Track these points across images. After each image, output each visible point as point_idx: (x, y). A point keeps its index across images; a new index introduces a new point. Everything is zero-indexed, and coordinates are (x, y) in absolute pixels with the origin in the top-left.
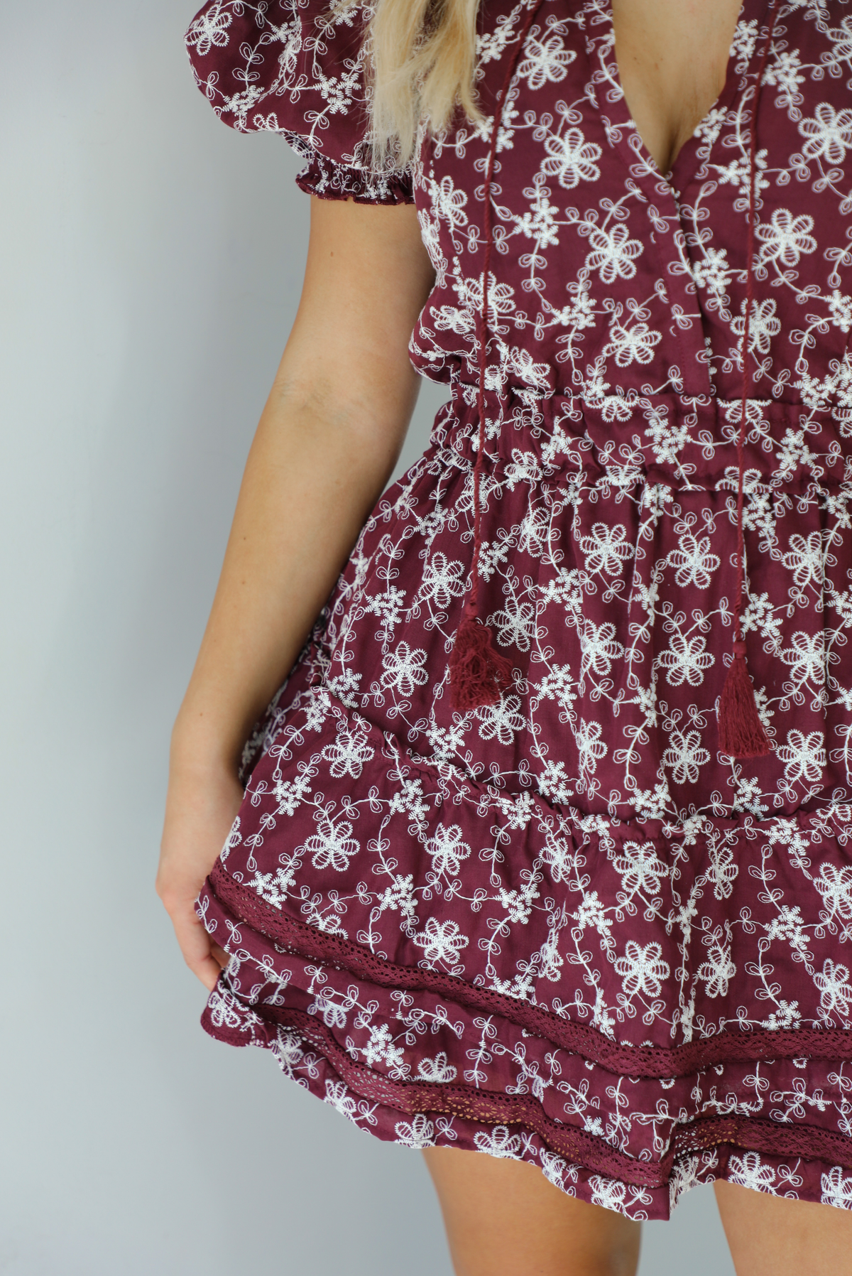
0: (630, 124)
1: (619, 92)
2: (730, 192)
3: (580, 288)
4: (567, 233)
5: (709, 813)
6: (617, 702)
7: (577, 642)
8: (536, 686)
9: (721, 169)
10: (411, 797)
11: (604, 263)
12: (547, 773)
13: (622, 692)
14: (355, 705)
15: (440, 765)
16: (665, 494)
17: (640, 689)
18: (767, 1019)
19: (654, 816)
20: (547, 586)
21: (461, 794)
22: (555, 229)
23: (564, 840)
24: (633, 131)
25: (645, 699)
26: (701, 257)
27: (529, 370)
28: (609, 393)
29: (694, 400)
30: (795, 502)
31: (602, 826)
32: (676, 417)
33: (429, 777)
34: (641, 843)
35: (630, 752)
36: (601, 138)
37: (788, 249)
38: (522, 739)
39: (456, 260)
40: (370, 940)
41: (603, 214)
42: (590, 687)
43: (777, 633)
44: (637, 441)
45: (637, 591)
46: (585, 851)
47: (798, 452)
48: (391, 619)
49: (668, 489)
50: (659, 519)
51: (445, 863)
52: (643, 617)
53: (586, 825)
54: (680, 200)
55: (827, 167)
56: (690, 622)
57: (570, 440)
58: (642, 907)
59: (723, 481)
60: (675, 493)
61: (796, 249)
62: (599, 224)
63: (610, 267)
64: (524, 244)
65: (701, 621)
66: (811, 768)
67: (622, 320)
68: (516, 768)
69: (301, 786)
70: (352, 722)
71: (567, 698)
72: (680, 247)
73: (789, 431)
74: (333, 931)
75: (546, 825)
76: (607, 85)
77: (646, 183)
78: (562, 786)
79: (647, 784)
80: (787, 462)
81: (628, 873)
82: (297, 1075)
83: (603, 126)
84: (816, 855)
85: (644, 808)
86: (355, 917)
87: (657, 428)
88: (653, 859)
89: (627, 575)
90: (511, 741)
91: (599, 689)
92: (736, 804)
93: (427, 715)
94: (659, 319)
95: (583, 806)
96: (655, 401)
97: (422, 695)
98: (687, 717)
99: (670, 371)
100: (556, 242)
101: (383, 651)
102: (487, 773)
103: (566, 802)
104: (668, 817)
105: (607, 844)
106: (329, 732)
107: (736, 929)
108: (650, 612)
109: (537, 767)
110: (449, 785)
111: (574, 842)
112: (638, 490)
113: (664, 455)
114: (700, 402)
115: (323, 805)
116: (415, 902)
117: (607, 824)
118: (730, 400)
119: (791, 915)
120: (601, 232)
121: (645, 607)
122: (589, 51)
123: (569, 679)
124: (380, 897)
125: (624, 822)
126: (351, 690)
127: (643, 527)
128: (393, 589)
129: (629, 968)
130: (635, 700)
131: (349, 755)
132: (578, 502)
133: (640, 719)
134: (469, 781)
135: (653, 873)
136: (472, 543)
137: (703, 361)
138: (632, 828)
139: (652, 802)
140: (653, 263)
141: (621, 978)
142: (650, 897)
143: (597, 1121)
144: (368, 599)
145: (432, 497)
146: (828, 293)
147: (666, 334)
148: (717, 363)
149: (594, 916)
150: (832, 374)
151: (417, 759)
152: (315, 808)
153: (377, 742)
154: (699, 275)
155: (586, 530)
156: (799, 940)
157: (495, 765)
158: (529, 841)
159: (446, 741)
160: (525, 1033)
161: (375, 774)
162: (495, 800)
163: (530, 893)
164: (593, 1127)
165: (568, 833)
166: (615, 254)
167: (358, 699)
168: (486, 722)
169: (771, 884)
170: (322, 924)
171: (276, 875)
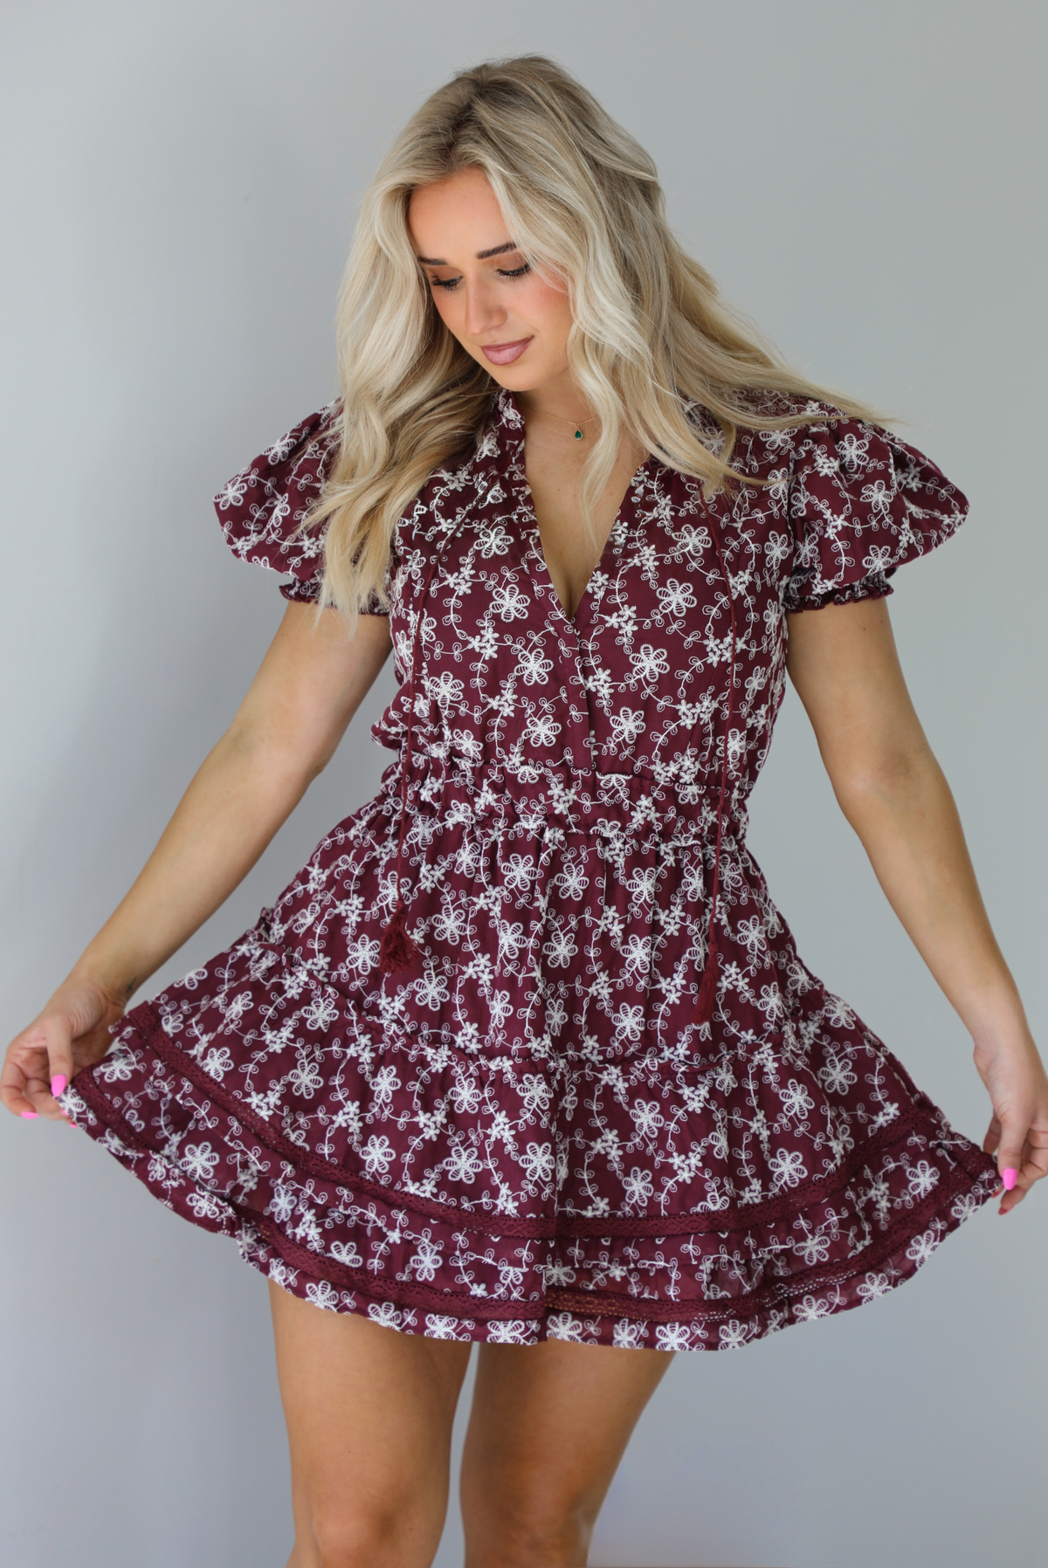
0: (551, 586)
1: (543, 566)
3: (508, 685)
4: (503, 652)
6: (521, 977)
7: (496, 937)
8: (464, 969)
9: (607, 618)
10: (362, 1046)
11: (526, 673)
12: (464, 1031)
13: (524, 969)
14: (326, 980)
15: (385, 1023)
16: (559, 835)
17: (536, 967)
18: (586, 1209)
19: (542, 1056)
20: (477, 896)
21: (399, 1044)
22: (496, 648)
23: (473, 1079)
24: (552, 590)
25: (537, 974)
26: (594, 674)
27: (469, 744)
28: (523, 763)
29: (580, 772)
30: (641, 845)
31: (507, 1064)
32: (568, 783)
33: (376, 1032)
34: (535, 1074)
36: (530, 592)
37: (651, 671)
38: (447, 1008)
39: (424, 664)
40: (326, 1150)
41: (529, 641)
42: (503, 967)
43: (620, 934)
44: (542, 798)
45: (537, 899)
46: (492, 1084)
47: (648, 811)
48: (354, 919)
49: (561, 831)
50: (553, 851)
51: (383, 1095)
52: (539, 919)
53: (493, 1066)
54: (580, 637)
55: (675, 618)
56: (567, 923)
57: (495, 796)
58: (539, 1118)
59: (595, 828)
60: (565, 834)
61: (656, 671)
62: (525, 647)
63: (530, 675)
64: (474, 656)
65: (573, 923)
66: (633, 1031)
67: (535, 714)
68: (440, 1028)
69: (286, 1033)
70: (324, 992)
71: (486, 978)
72: (579, 667)
73: (643, 796)
74: (300, 1143)
75: (459, 1070)
76: (537, 561)
77: (558, 625)
78: (474, 1040)
79: (539, 1033)
80: (638, 818)
81: (528, 1095)
82: (251, 1259)
83: (533, 585)
84: (633, 1093)
85: (536, 1050)
86: (316, 1134)
87: (556, 790)
88: (544, 1086)
89: (532, 891)
90: (438, 1008)
91: (510, 968)
92: (582, 1053)
93: (379, 989)
94: (561, 715)
95: (490, 1053)
96: (555, 771)
97: (376, 975)
98: (557, 990)
99: (565, 751)
100: (495, 656)
101: (349, 942)
102: (418, 1031)
103: (476, 1052)
104: (551, 1057)
105: (510, 1077)
106: (306, 998)
107: (575, 1145)
108: (544, 914)
109: (456, 1028)
110: (391, 1038)
111: (482, 1079)
112: (541, 832)
113: (560, 808)
114: (584, 773)
115: (303, 1047)
116: (361, 1124)
117: (510, 1063)
118: (604, 774)
119: (611, 1136)
120: (527, 653)
121: (541, 910)
122: (522, 538)
123: (489, 963)
124: (334, 1118)
125: (524, 1059)
126: (322, 968)
127: (543, 856)
128: (355, 896)
129: (530, 1162)
130: (533, 974)
131: (321, 1014)
132: (502, 839)
133: (535, 988)
134: (406, 1034)
135: (544, 1095)
136: (419, 866)
137: (588, 746)
138: (529, 1065)
139: (540, 1046)
140: (559, 675)
141: (526, 1170)
142: (543, 1111)
143: (483, 1286)
144: (338, 903)
145: (387, 831)
146: (678, 702)
147: (564, 725)
148: (598, 748)
149: (501, 1128)
150: (675, 761)
151: (369, 1018)
152: (297, 1049)
153: (341, 1006)
154: (590, 685)
155: (506, 858)
156: (615, 1154)
157: (425, 1025)
158: (444, 1081)
159: (391, 1006)
160: (432, 1221)
161: (338, 1030)
162: (422, 1049)
163: (440, 1117)
164: (478, 1291)
165: (476, 1074)
166: (534, 668)
167: (328, 975)
168: (422, 992)
169: (599, 1113)
170: (292, 1137)
171: (266, 1096)
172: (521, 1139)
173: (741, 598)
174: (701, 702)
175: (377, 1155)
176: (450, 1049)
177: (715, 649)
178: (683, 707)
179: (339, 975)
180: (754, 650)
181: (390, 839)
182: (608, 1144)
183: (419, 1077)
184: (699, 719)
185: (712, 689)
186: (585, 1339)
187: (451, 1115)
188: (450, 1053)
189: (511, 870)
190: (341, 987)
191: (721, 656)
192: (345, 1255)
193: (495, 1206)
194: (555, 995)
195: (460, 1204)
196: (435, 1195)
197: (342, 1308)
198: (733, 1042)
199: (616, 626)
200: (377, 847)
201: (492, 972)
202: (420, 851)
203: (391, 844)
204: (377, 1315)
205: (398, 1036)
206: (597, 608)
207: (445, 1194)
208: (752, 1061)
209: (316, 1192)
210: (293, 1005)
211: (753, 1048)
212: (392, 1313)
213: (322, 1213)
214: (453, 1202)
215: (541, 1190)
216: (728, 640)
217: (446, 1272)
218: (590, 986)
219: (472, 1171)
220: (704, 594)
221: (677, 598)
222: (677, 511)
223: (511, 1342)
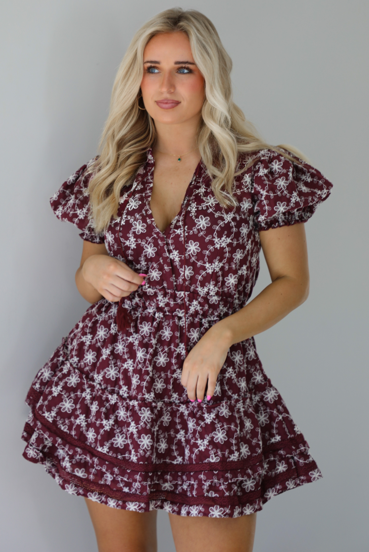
0: (153, 219)
1: (150, 212)
2: (178, 236)
3: (142, 259)
4: (138, 246)
5: (164, 402)
7: (136, 353)
8: (123, 365)
9: (176, 230)
10: (87, 393)
11: (148, 253)
12: (123, 389)
13: (145, 367)
14: (76, 367)
15: (95, 384)
16: (161, 315)
17: (149, 366)
18: (174, 461)
19: (150, 401)
20: (129, 337)
21: (99, 393)
22: (135, 244)
23: (124, 408)
24: (155, 221)
25: (150, 369)
26: (172, 252)
28: (149, 287)
29: (169, 291)
30: (194, 320)
31: (136, 403)
32: (165, 295)
33: (92, 387)
34: (146, 408)
35: (145, 383)
36: (146, 222)
37: (194, 251)
38: (118, 379)
40: (73, 433)
41: (147, 241)
42: (138, 365)
43: (185, 354)
44: (155, 300)
45: (152, 340)
46: (131, 410)
47: (196, 306)
48: (88, 343)
49: (162, 314)
50: (159, 321)
51: (93, 412)
52: (152, 347)
53: (131, 403)
54: (166, 238)
55: (202, 230)
56: (164, 349)
57: (139, 299)
58: (147, 425)
59: (175, 313)
60: (163, 315)
61: (196, 251)
63: (149, 254)
64: (128, 248)
65: (166, 349)
67: (151, 268)
68: (114, 387)
69: (59, 388)
70: (75, 372)
71: (131, 369)
72: (166, 250)
73: (194, 300)
74: (65, 430)
75: (120, 404)
76: (148, 210)
77: (158, 234)
78: (126, 393)
79: (149, 392)
80: (192, 309)
81: (143, 416)
83: (147, 220)
85: (147, 398)
87: (160, 297)
88: (149, 412)
89: (150, 336)
90: (114, 380)
91: (140, 366)
92: (171, 400)
93: (95, 371)
94: (161, 269)
95: (131, 398)
96: (160, 290)
97: (94, 365)
98: (160, 375)
99: (164, 283)
100: (135, 247)
101: (85, 352)
102: (106, 388)
103: (126, 397)
104: (153, 401)
105: (137, 408)
106: (69, 374)
107: (169, 435)
108: (154, 346)
109: (120, 387)
110: (97, 390)
111: (127, 408)
112: (154, 314)
113: (161, 305)
114: (171, 291)
116: (86, 423)
118: (178, 291)
119: (182, 432)
120: (147, 245)
121: (153, 344)
122: (144, 202)
123: (132, 363)
124: (76, 421)
125: (142, 402)
126: (76, 362)
127: (155, 323)
128: (89, 334)
129: (142, 442)
130: (148, 369)
131: (73, 380)
132: (140, 316)
133: (148, 374)
134: (102, 389)
135: (149, 416)
136: (111, 324)
137: (172, 280)
138: (144, 403)
139: (150, 397)
140: (159, 253)
141: (140, 445)
142: (148, 422)
143: (128, 488)
144: (83, 337)
146: (205, 263)
147: (163, 272)
148: (176, 281)
149: (133, 429)
150: (206, 287)
151: (90, 382)
152: (63, 395)
153: (81, 377)
154: (171, 257)
155: (141, 323)
156: (183, 439)
157: (109, 386)
158: (115, 408)
159: (98, 378)
160: (107, 463)
161: (80, 387)
162: (107, 395)
163: (111, 422)
164: (126, 490)
165: (126, 406)
166: (150, 251)
167: (77, 365)
168: (108, 373)
169: (179, 423)
170: (62, 428)
171: (51, 413)
172: (139, 433)
173: (229, 223)
174: (214, 263)
175: (91, 435)
176: (117, 395)
177: (218, 242)
178: (207, 265)
179: (81, 365)
180: (235, 243)
183: (105, 406)
184: (214, 270)
185: (218, 258)
186: (173, 512)
187: (116, 421)
188: (117, 397)
189: (142, 328)
190: (81, 370)
191: (221, 245)
192: (80, 473)
193: (130, 458)
194: (160, 377)
195: (117, 456)
196: (108, 452)
197: (79, 494)
198: (230, 398)
199: (179, 234)
200: (98, 315)
201: (133, 366)
202: (112, 318)
203: (103, 315)
204: (91, 497)
205: (99, 389)
206: (173, 227)
207: (111, 452)
208: (236, 406)
209: (69, 449)
210: (65, 376)
211: (237, 401)
212: (97, 496)
213: (71, 457)
214: (114, 455)
215: (146, 453)
216: (223, 238)
217: (114, 481)
218: (173, 374)
219: (123, 443)
220: (214, 221)
221: (203, 223)
222: (207, 189)
223: (134, 510)
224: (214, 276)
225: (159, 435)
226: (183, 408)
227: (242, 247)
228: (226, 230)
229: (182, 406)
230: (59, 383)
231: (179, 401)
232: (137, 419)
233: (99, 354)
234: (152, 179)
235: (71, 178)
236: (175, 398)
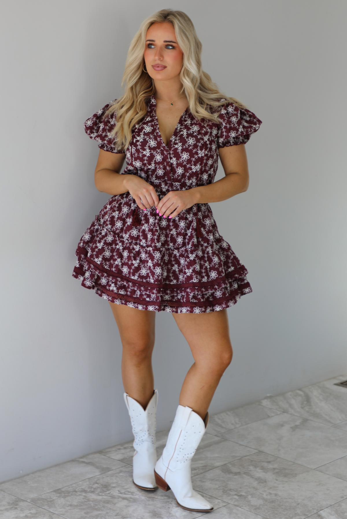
0: (161, 138)
1: (160, 133)
2: (177, 149)
3: (153, 163)
4: (151, 154)
5: (165, 248)
6: (154, 229)
7: (149, 220)
8: (142, 227)
9: (175, 146)
10: (120, 246)
11: (157, 159)
12: (142, 241)
13: (155, 227)
14: (110, 231)
15: (125, 240)
18: (171, 282)
19: (159, 247)
21: (128, 245)
22: (149, 153)
24: (162, 139)
26: (172, 159)
28: (156, 180)
29: (169, 182)
32: (166, 184)
33: (123, 242)
34: (157, 251)
35: (156, 236)
36: (157, 140)
37: (186, 158)
38: (138, 236)
39: (133, 158)
40: (113, 269)
41: (157, 151)
42: (150, 227)
43: (178, 220)
44: (160, 188)
48: (117, 216)
51: (125, 256)
53: (148, 249)
54: (169, 150)
55: (191, 146)
61: (187, 158)
62: (156, 153)
63: (158, 159)
64: (144, 156)
66: (180, 242)
67: (159, 168)
68: (137, 241)
69: (102, 244)
70: (110, 234)
71: (147, 229)
72: (169, 157)
73: (183, 188)
75: (142, 250)
76: (158, 133)
77: (164, 147)
78: (145, 243)
79: (158, 242)
81: (156, 256)
83: (157, 138)
84: (180, 256)
87: (163, 186)
88: (159, 254)
90: (136, 236)
91: (152, 227)
92: (169, 247)
93: (123, 232)
94: (165, 168)
95: (148, 246)
96: (163, 182)
97: (122, 229)
99: (166, 177)
100: (149, 155)
101: (115, 222)
102: (132, 242)
103: (145, 246)
104: (161, 247)
105: (152, 252)
106: (106, 235)
107: (168, 268)
109: (141, 241)
110: (126, 243)
111: (146, 252)
113: (164, 190)
114: (170, 182)
115: (106, 247)
116: (121, 263)
117: (152, 248)
118: (174, 183)
119: (176, 266)
120: (157, 154)
122: (155, 128)
123: (148, 226)
124: (115, 262)
126: (110, 228)
128: (117, 211)
129: (156, 271)
130: (157, 228)
131: (110, 239)
133: (157, 232)
134: (129, 243)
135: (159, 256)
136: (131, 204)
137: (170, 176)
138: (156, 249)
139: (159, 245)
140: (164, 159)
141: (155, 273)
142: (159, 260)
143: (149, 298)
144: (113, 213)
145: (124, 196)
146: (192, 165)
147: (165, 171)
148: (173, 177)
149: (150, 264)
150: (191, 180)
151: (121, 239)
152: (105, 247)
153: (114, 236)
154: (171, 161)
156: (177, 270)
157: (133, 240)
158: (139, 253)
159: (126, 236)
160: (137, 285)
161: (114, 242)
162: (133, 246)
163: (138, 261)
164: (148, 299)
165: (145, 251)
166: (159, 158)
167: (111, 230)
168: (132, 233)
169: (174, 261)
170: (106, 267)
171: (98, 259)
172: (154, 266)
173: (206, 141)
174: (197, 166)
175: (125, 270)
176: (139, 245)
177: (200, 153)
178: (193, 167)
179: (113, 229)
180: (209, 154)
181: (125, 198)
182: (176, 268)
183: (133, 252)
184: (197, 170)
185: (200, 163)
187: (141, 261)
188: (139, 246)
190: (114, 232)
191: (202, 155)
192: (122, 292)
193: (150, 280)
194: (163, 233)
195: (143, 281)
196: (138, 279)
198: (202, 246)
199: (177, 147)
200: (121, 200)
201: (148, 228)
202: (131, 200)
203: (125, 199)
204: (129, 305)
205: (128, 243)
206: (173, 144)
207: (139, 278)
208: (206, 250)
209: (112, 279)
210: (104, 237)
211: (207, 247)
212: (132, 304)
213: (115, 284)
214: (141, 280)
215: (159, 277)
216: (203, 151)
217: (141, 295)
218: (171, 231)
219: (145, 273)
220: (198, 140)
221: (191, 141)
222: (192, 122)
223: (152, 310)
224: (196, 174)
225: (163, 267)
226: (176, 252)
227: (212, 157)
228: (204, 146)
229: (175, 250)
230: (101, 241)
231: (173, 248)
232: (152, 258)
233: (124, 223)
234: (156, 114)
235: (100, 112)
236: (171, 246)
